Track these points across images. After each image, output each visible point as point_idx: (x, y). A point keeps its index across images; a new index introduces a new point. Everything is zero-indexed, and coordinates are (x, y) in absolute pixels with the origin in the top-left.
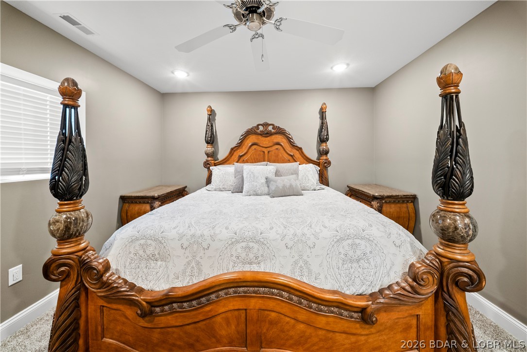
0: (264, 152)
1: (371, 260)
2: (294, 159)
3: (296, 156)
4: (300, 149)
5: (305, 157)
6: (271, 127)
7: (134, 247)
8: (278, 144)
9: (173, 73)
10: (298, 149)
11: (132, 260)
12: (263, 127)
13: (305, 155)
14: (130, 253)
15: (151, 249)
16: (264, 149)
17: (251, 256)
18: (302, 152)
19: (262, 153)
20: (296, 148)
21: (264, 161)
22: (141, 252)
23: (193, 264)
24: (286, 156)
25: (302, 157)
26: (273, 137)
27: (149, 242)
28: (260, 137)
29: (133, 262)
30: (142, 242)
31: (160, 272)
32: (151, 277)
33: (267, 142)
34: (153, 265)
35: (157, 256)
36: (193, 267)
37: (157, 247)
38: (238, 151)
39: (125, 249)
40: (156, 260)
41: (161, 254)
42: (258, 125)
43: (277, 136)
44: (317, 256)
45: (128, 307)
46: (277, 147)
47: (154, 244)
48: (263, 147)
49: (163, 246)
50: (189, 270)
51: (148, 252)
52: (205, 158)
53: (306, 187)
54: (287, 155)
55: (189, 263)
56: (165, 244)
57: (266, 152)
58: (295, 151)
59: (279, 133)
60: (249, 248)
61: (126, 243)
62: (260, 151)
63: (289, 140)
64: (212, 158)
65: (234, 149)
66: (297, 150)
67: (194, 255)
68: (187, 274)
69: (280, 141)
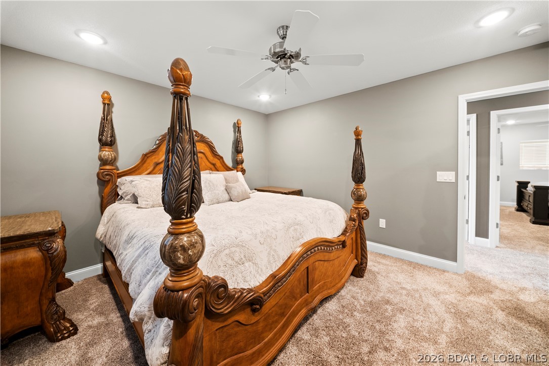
2: (216, 168)
3: (217, 165)
7: (222, 260)
11: (224, 272)
13: (225, 164)
14: (219, 267)
15: (238, 255)
18: (223, 162)
22: (230, 262)
23: (272, 253)
27: (233, 249)
29: (226, 273)
30: (227, 251)
31: (252, 270)
32: (248, 277)
34: (243, 268)
35: (244, 259)
36: (273, 255)
37: (242, 251)
38: (153, 157)
39: (212, 266)
40: (243, 264)
41: (247, 256)
45: (243, 312)
47: (237, 249)
49: (246, 249)
50: (271, 259)
51: (236, 259)
55: (269, 254)
56: (247, 246)
58: (216, 160)
60: (295, 230)
61: (211, 259)
65: (148, 156)
66: (218, 159)
67: (270, 246)
68: (272, 262)
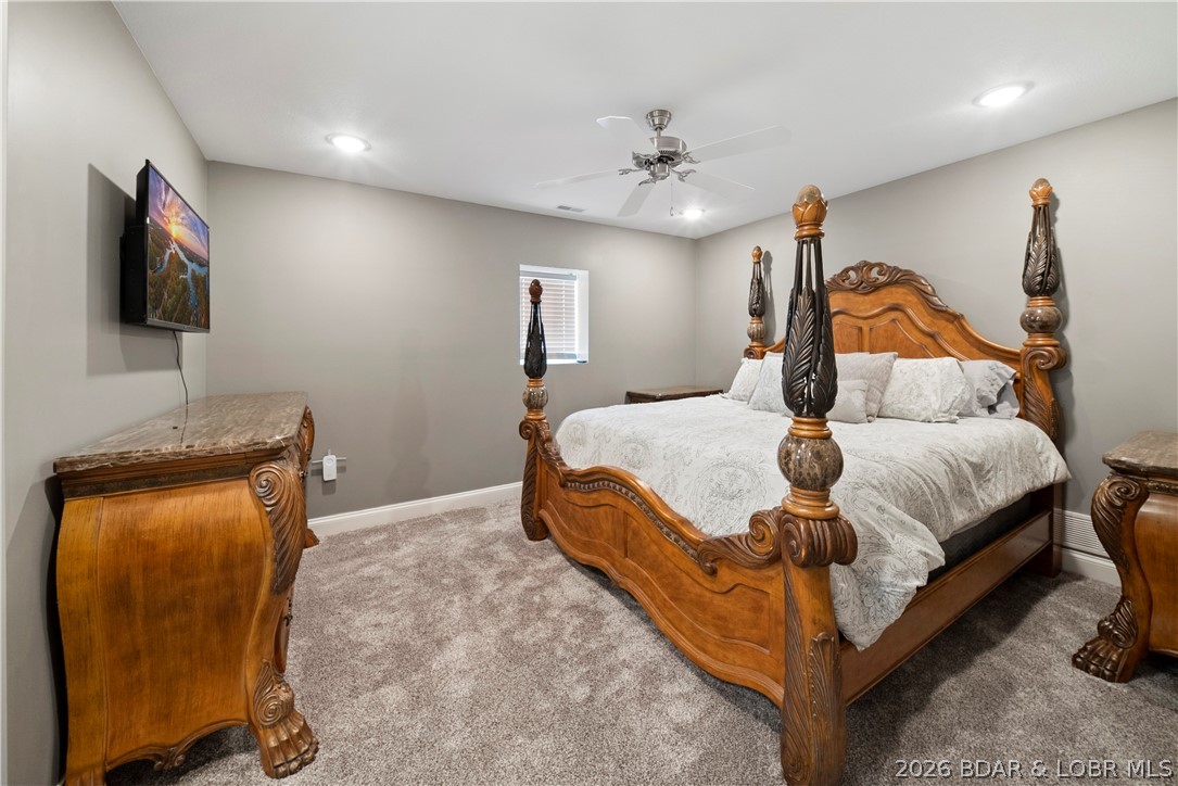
0: (860, 329)
1: (745, 501)
4: (956, 318)
5: (971, 340)
6: (876, 269)
8: (895, 308)
9: (681, 213)
10: (952, 318)
12: (857, 273)
16: (860, 323)
17: (636, 459)
19: (855, 331)
20: (946, 316)
21: (861, 350)
24: (915, 338)
25: (965, 338)
26: (883, 292)
28: (851, 295)
33: (868, 306)
42: (847, 270)
43: (893, 289)
44: (687, 476)
46: (893, 315)
48: (858, 317)
52: (748, 342)
53: (906, 412)
54: (920, 335)
57: (866, 329)
59: (897, 282)
62: (851, 327)
63: (925, 296)
64: (761, 342)
69: (900, 302)
